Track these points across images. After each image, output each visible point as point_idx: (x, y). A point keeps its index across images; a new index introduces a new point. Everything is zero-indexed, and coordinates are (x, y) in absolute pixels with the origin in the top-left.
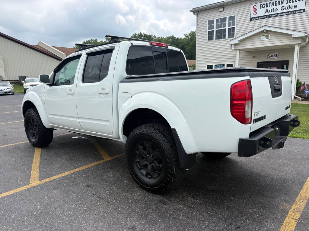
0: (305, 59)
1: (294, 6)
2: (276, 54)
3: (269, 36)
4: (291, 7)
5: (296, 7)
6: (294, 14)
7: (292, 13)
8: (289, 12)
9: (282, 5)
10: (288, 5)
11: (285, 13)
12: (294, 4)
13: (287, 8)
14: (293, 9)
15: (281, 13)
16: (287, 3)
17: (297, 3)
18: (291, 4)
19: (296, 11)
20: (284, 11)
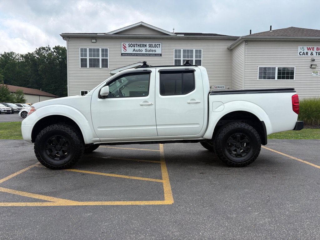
1: (154, 51)
4: (152, 51)
5: (156, 51)
7: (153, 55)
8: (151, 54)
9: (146, 48)
10: (150, 49)
11: (148, 54)
12: (154, 49)
13: (149, 51)
14: (154, 53)
15: (145, 54)
16: (149, 47)
17: (156, 49)
18: (152, 49)
19: (156, 54)
20: (147, 53)
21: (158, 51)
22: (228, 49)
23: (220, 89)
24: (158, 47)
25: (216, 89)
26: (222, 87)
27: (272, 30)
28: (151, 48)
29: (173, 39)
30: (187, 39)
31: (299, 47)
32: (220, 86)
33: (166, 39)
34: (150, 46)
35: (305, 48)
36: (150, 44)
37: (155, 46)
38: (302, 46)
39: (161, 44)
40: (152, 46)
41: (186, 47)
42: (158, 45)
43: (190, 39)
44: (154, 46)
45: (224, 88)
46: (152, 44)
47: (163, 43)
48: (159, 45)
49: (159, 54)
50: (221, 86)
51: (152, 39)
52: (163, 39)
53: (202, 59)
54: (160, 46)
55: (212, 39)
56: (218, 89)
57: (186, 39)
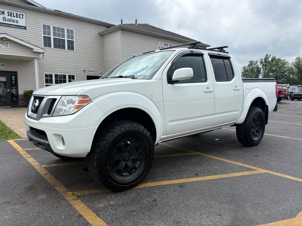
0: (28, 71)
1: (16, 21)
2: (3, 63)
3: (9, 45)
4: (13, 21)
5: (18, 22)
6: (16, 28)
7: (15, 26)
8: (12, 25)
9: (3, 16)
10: (9, 17)
11: (8, 24)
12: (15, 19)
13: (9, 20)
14: (15, 24)
15: (3, 23)
16: (8, 15)
17: (18, 19)
18: (13, 18)
19: (18, 26)
20: (6, 22)
21: (22, 22)
22: (100, 34)
23: (94, 73)
24: (20, 18)
25: (90, 73)
26: (95, 72)
27: (137, 23)
28: (11, 17)
29: (40, 12)
30: (57, 15)
31: (159, 42)
32: (93, 70)
33: (31, 10)
34: (10, 14)
35: (163, 43)
36: (10, 11)
37: (17, 15)
38: (160, 41)
39: (24, 14)
40: (12, 15)
41: (46, 22)
42: (20, 14)
43: (60, 16)
44: (15, 15)
45: (97, 72)
46: (12, 12)
47: (27, 14)
48: (23, 15)
49: (22, 26)
50: (95, 70)
51: (12, 6)
52: (28, 9)
53: (74, 40)
54: (24, 17)
55: (84, 20)
56: (92, 73)
57: (55, 15)
